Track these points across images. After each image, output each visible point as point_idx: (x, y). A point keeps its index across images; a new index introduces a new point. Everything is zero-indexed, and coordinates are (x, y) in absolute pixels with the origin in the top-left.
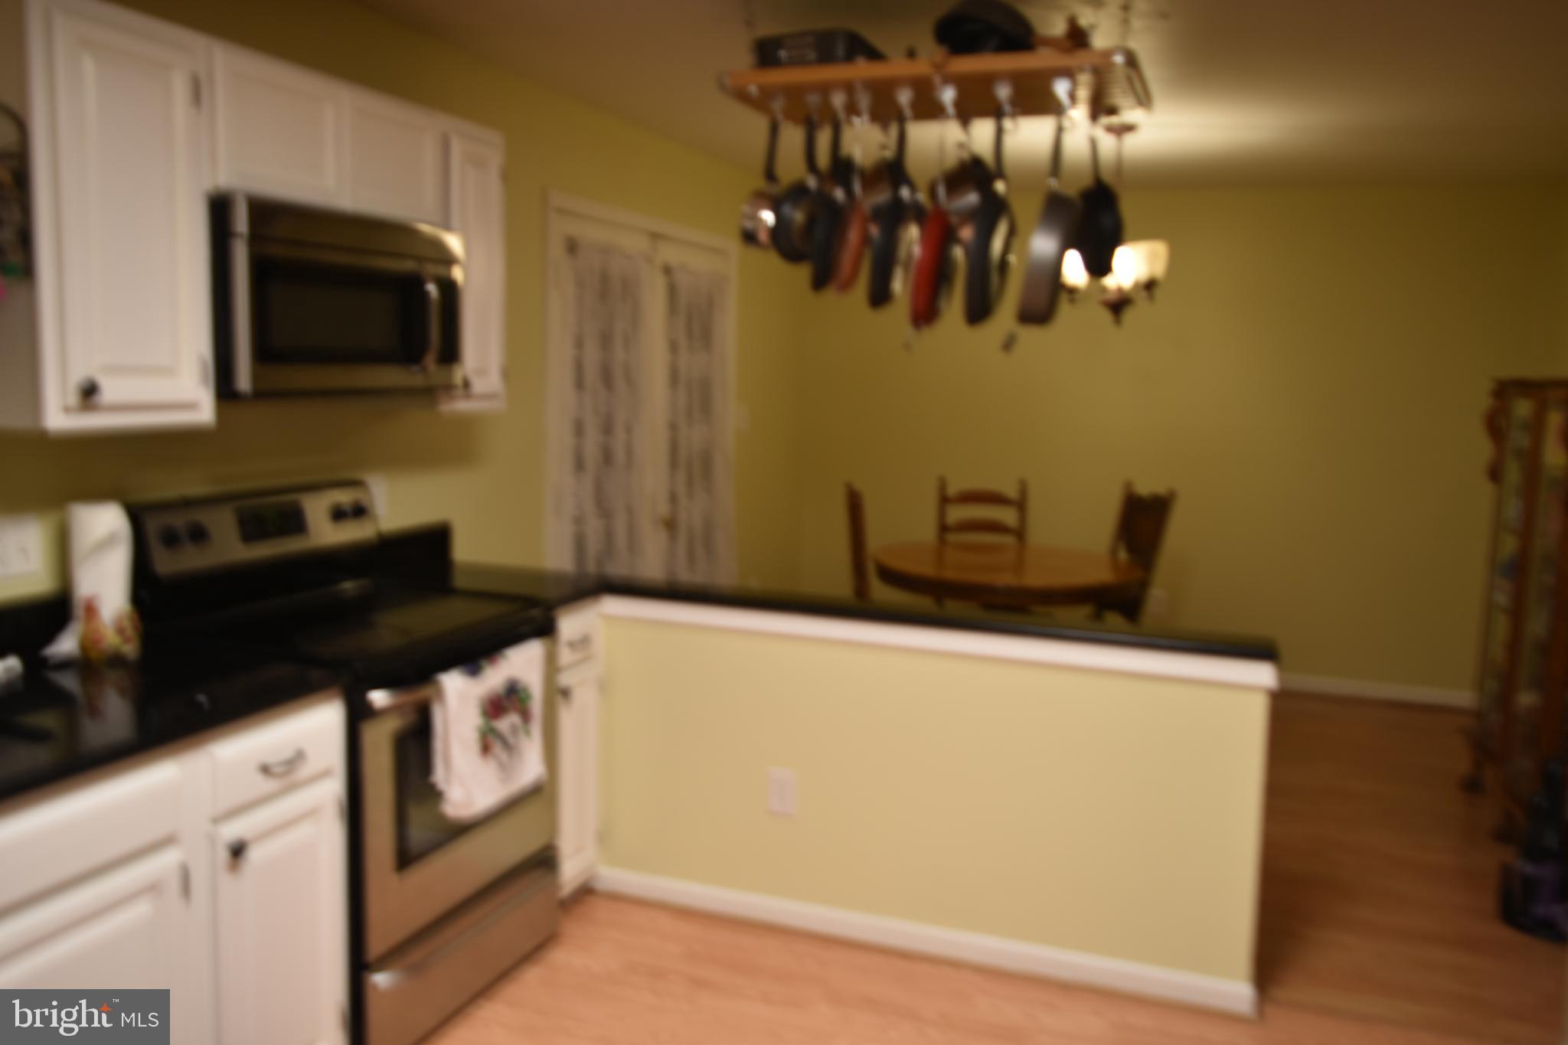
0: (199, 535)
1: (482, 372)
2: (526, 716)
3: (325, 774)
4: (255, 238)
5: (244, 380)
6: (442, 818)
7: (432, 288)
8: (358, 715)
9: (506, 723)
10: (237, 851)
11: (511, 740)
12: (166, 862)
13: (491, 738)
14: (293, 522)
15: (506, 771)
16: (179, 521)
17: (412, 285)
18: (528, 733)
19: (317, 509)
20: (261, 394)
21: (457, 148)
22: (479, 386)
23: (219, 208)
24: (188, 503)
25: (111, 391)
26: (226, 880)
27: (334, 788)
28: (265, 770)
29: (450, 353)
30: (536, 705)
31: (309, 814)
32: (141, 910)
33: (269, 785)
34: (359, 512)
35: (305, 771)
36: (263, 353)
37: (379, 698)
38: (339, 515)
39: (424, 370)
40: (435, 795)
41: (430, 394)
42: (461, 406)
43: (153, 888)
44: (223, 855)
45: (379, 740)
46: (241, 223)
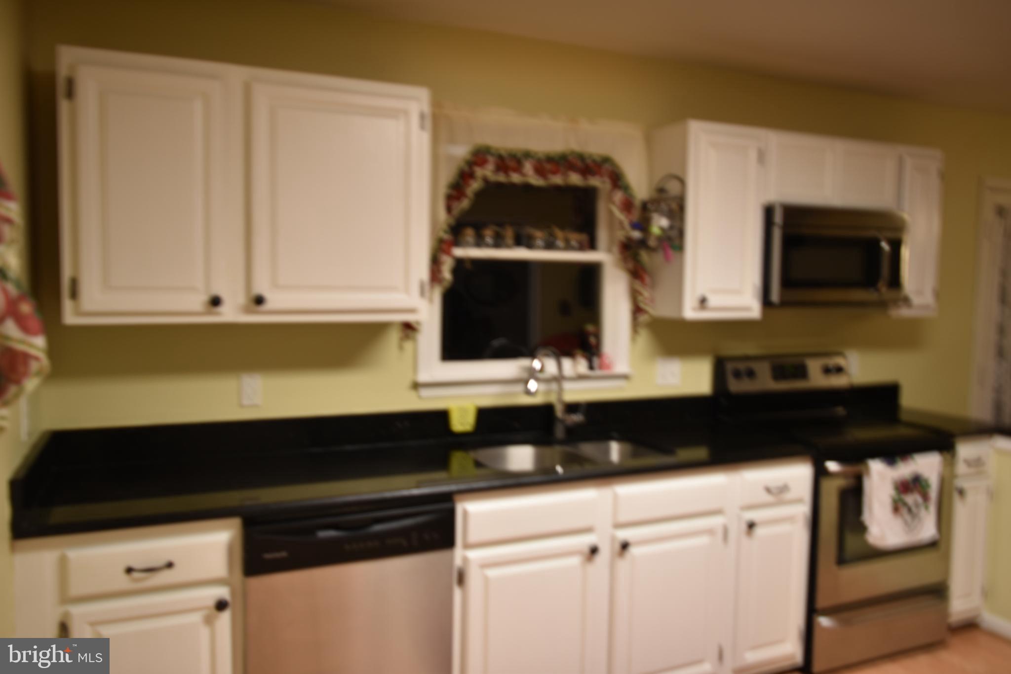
0: (751, 374)
1: (920, 293)
2: (925, 497)
3: (799, 501)
4: (786, 226)
5: (775, 297)
6: (866, 544)
7: (885, 246)
8: (820, 473)
9: (911, 499)
10: (751, 526)
11: (914, 509)
12: (716, 522)
13: (900, 505)
14: (801, 372)
15: (909, 527)
16: (742, 366)
17: (874, 244)
18: (927, 508)
19: (814, 366)
20: (784, 303)
21: (909, 163)
22: (916, 300)
23: (769, 212)
24: (747, 358)
25: (713, 301)
26: (745, 540)
27: (804, 510)
28: (768, 490)
29: (895, 281)
30: (933, 493)
31: (790, 519)
32: (703, 540)
33: (769, 498)
34: (839, 370)
35: (789, 496)
36: (787, 283)
37: (832, 466)
38: (827, 371)
39: (877, 290)
40: (862, 529)
41: (883, 305)
42: (904, 312)
43: (710, 532)
44: (744, 527)
45: (831, 490)
46: (778, 218)
